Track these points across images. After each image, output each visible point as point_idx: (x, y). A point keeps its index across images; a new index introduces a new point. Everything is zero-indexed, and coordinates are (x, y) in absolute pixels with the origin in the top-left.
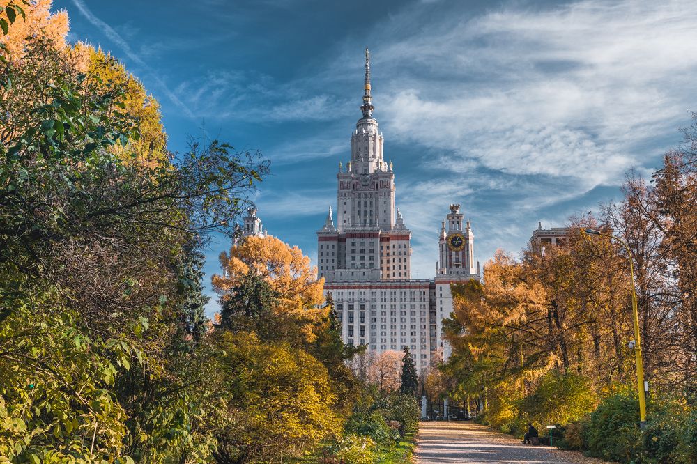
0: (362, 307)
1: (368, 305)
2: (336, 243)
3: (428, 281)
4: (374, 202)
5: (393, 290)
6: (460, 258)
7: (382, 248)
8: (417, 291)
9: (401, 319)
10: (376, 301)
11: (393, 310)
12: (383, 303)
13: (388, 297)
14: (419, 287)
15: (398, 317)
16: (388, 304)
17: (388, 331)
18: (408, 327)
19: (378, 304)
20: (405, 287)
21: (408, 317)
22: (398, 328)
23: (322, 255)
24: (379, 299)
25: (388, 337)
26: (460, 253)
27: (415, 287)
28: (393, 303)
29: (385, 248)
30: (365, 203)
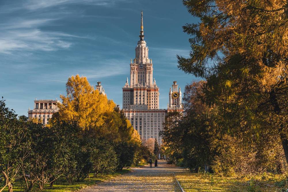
0: (141, 119)
1: (143, 118)
2: (130, 92)
3: (165, 109)
4: (145, 75)
5: (152, 113)
6: (177, 101)
7: (147, 94)
8: (161, 113)
9: (155, 123)
10: (146, 117)
11: (152, 120)
12: (149, 118)
13: (150, 115)
14: (162, 112)
15: (154, 123)
16: (150, 118)
17: (150, 128)
18: (157, 126)
19: (147, 118)
20: (156, 112)
21: (157, 123)
22: (154, 127)
23: (124, 97)
24: (147, 116)
25: (150, 130)
26: (177, 99)
27: (160, 112)
28: (152, 118)
29: (149, 94)
30: (141, 76)
